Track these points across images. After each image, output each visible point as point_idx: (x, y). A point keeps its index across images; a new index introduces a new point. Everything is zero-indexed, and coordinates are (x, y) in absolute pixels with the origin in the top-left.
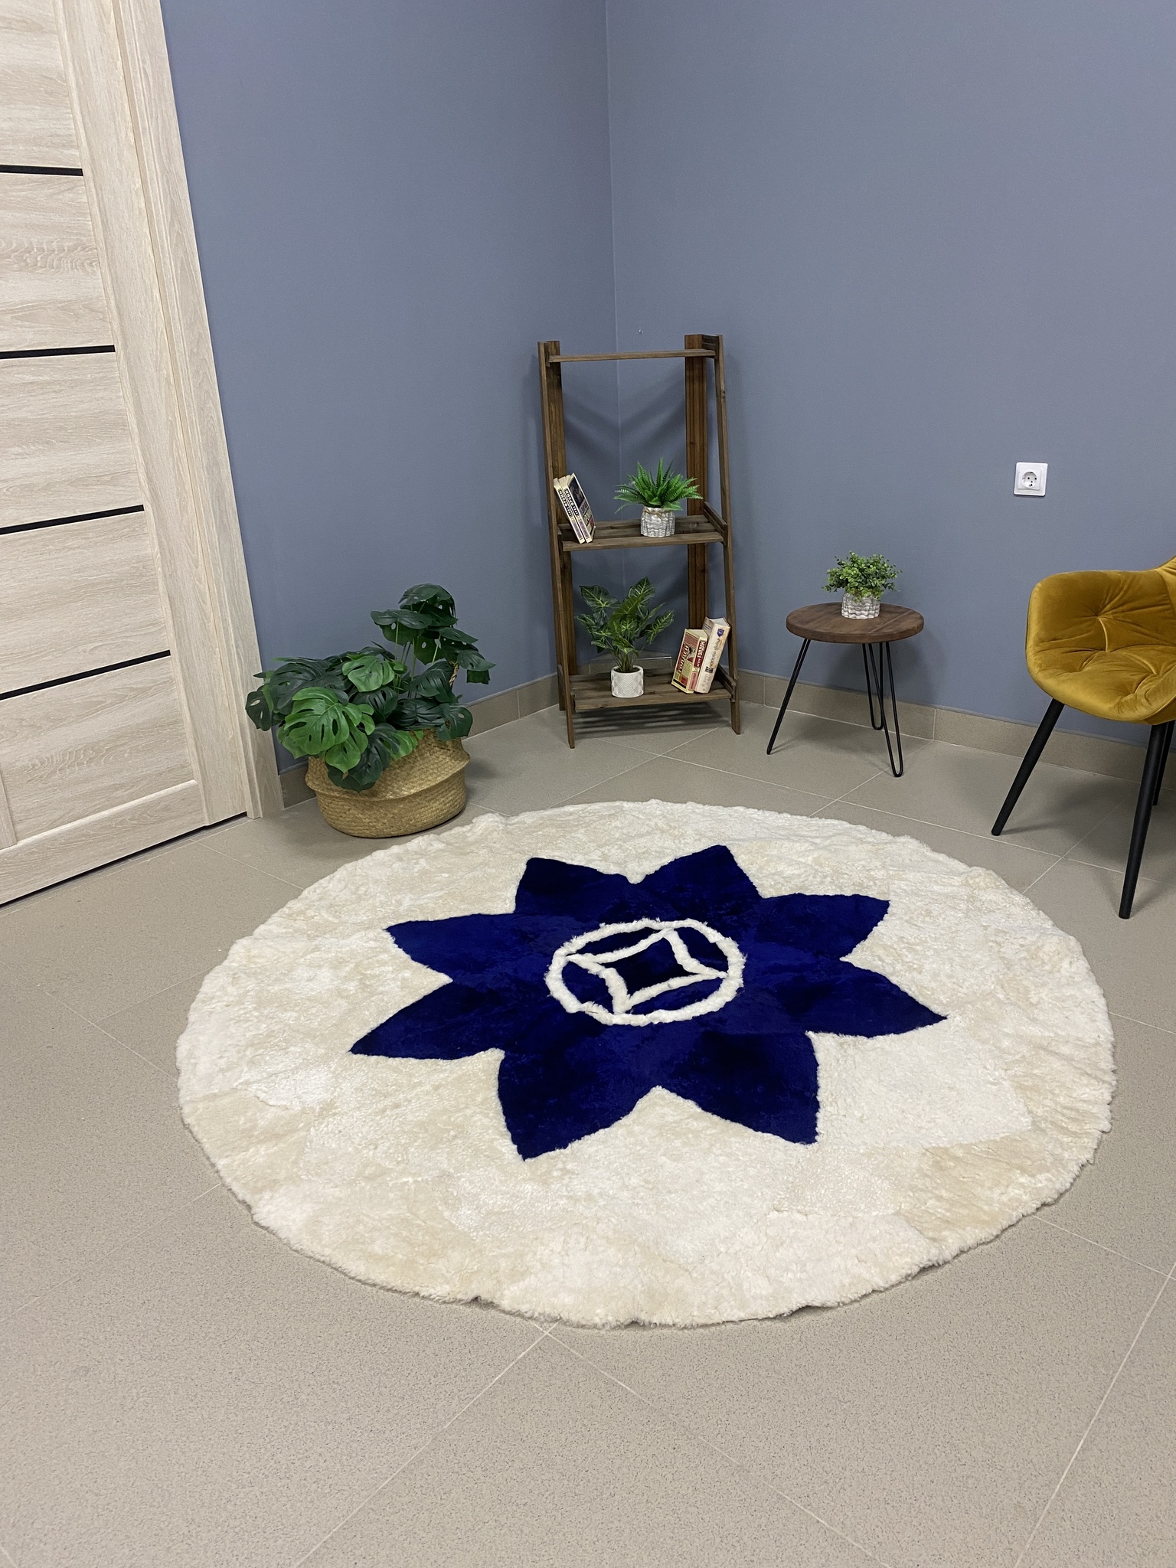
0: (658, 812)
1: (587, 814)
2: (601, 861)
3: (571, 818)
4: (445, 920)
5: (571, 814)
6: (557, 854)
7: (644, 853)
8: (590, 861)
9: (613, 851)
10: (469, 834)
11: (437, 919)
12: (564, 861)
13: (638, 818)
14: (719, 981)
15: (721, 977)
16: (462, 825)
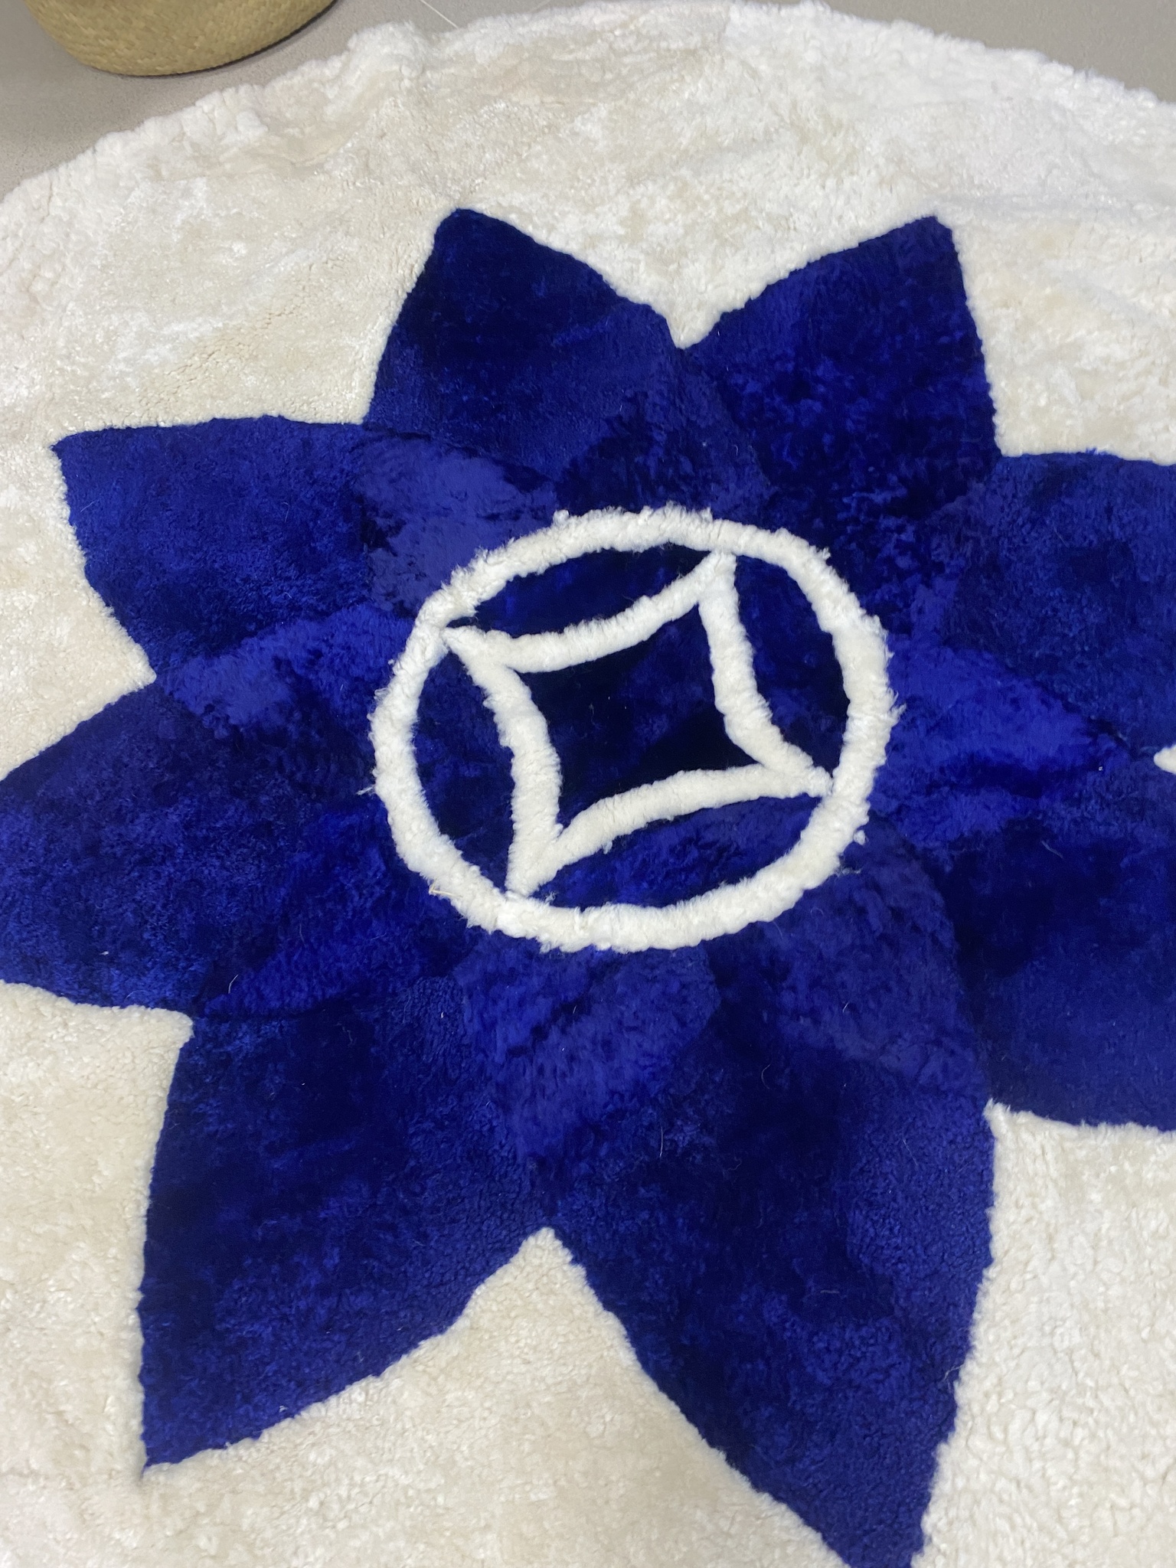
0: (811, 57)
1: (631, 41)
2: (621, 240)
3: (587, 54)
4: (201, 426)
5: (592, 36)
6: (518, 199)
7: (736, 219)
8: (593, 240)
9: (662, 202)
10: (331, 94)
11: (179, 421)
12: (528, 229)
13: (755, 74)
14: (804, 806)
15: (812, 794)
16: (324, 57)
